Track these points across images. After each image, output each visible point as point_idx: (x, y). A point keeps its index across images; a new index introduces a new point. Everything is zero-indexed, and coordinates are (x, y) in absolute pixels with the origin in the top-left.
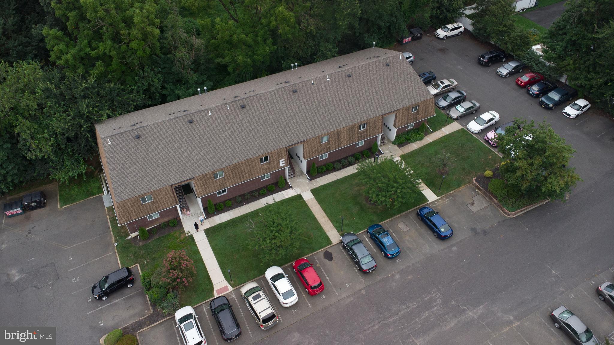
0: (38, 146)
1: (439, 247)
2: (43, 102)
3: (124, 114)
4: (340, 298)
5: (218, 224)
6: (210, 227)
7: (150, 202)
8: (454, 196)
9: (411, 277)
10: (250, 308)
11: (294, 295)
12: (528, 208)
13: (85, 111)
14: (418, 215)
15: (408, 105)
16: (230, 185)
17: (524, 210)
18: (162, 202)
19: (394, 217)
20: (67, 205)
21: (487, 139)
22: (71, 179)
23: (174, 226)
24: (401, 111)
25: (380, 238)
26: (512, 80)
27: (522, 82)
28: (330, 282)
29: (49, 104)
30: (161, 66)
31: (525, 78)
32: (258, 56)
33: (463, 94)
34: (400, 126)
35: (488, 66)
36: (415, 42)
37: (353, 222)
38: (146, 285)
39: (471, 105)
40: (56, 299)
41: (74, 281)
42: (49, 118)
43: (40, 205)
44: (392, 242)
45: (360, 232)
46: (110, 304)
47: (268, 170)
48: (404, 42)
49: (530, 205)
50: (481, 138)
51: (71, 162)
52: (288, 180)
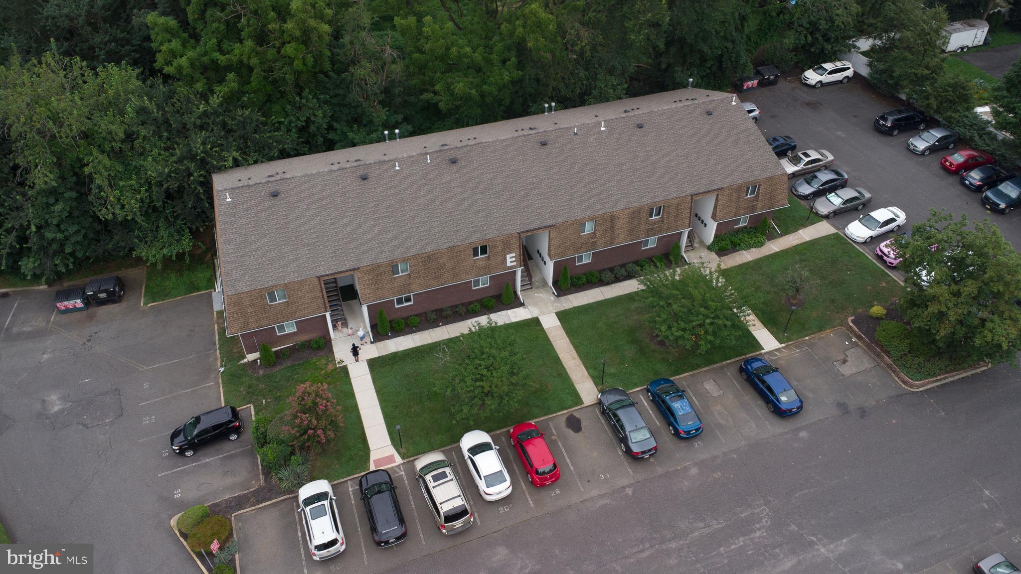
0: (119, 200)
1: (774, 428)
2: (135, 129)
3: (262, 162)
4: (586, 497)
5: (392, 353)
6: (377, 355)
7: (282, 303)
8: (811, 345)
9: (717, 475)
10: (426, 495)
11: (506, 481)
12: (948, 377)
13: (199, 149)
14: (741, 370)
15: (740, 182)
16: (418, 289)
17: (940, 380)
18: (302, 305)
19: (698, 371)
20: (154, 302)
21: (880, 253)
22: (167, 260)
23: (319, 348)
24: (727, 192)
25: (669, 402)
26: (934, 161)
27: (953, 164)
28: (572, 468)
29: (143, 132)
30: (331, 93)
31: (958, 158)
32: (489, 86)
33: (842, 176)
34: (723, 218)
35: (891, 135)
36: (764, 89)
37: (624, 371)
38: (258, 438)
39: (856, 194)
40: (113, 447)
41: (146, 421)
42: (142, 158)
43: (113, 298)
44: (688, 409)
45: (634, 389)
46: (197, 464)
47: (486, 269)
48: (745, 87)
49: (951, 371)
50: (868, 251)
51: (169, 233)
52: (519, 293)
